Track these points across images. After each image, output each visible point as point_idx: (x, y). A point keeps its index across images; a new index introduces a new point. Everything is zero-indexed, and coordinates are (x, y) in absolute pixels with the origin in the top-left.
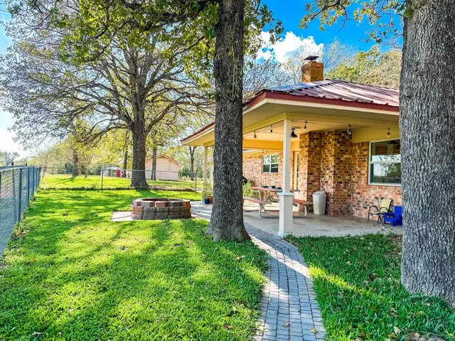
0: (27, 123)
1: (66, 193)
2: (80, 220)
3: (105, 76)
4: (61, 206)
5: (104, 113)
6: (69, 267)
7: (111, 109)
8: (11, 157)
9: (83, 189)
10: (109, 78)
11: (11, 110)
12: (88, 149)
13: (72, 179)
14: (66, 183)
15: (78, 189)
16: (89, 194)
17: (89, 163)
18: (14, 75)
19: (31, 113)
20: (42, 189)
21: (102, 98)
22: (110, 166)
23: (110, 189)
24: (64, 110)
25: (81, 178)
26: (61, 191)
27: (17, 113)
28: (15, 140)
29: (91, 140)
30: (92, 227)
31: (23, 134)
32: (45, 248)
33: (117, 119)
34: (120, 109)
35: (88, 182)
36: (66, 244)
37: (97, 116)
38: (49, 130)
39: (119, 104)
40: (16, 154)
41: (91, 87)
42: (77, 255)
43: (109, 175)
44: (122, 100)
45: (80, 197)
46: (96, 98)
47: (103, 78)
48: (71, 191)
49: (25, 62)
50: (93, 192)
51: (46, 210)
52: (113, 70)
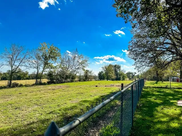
0: (139, 62)
1: (155, 89)
2: (162, 103)
3: (168, 39)
4: (153, 95)
5: (169, 54)
6: (160, 125)
7: (172, 52)
8: (134, 74)
9: (162, 87)
10: (171, 39)
11: (133, 58)
12: (163, 70)
13: (156, 83)
14: (154, 84)
15: (160, 87)
16: (165, 90)
17: (163, 76)
18: (134, 46)
19: (140, 58)
20: (145, 87)
21: (168, 48)
22: (173, 77)
23: (174, 88)
24: (152, 56)
25: (160, 82)
26: (152, 88)
27: (135, 59)
28: (135, 69)
29: (164, 67)
30: (168, 107)
31: (137, 67)
32: (149, 114)
33: (176, 56)
34: (177, 52)
35: (163, 84)
36: (157, 113)
37: (166, 56)
38: (146, 64)
39: (176, 49)
40: (135, 73)
41: (162, 45)
42: (163, 120)
43: (173, 81)
44: (178, 47)
45: (161, 91)
46: (165, 49)
47: (168, 40)
48: (156, 88)
49: (137, 41)
50: (166, 89)
51: (148, 97)
52: (172, 35)
